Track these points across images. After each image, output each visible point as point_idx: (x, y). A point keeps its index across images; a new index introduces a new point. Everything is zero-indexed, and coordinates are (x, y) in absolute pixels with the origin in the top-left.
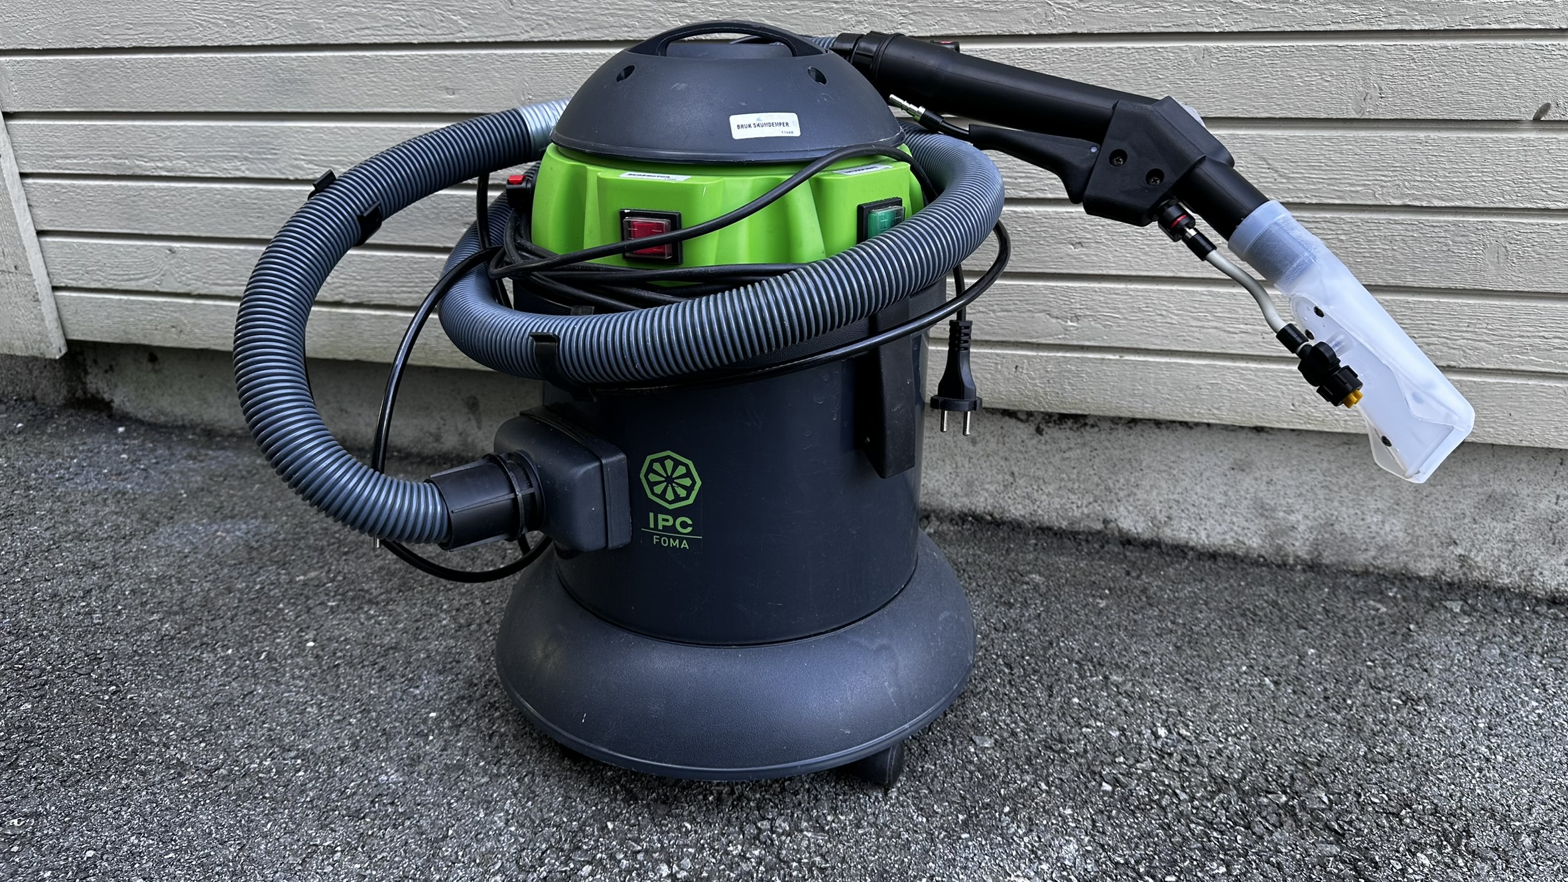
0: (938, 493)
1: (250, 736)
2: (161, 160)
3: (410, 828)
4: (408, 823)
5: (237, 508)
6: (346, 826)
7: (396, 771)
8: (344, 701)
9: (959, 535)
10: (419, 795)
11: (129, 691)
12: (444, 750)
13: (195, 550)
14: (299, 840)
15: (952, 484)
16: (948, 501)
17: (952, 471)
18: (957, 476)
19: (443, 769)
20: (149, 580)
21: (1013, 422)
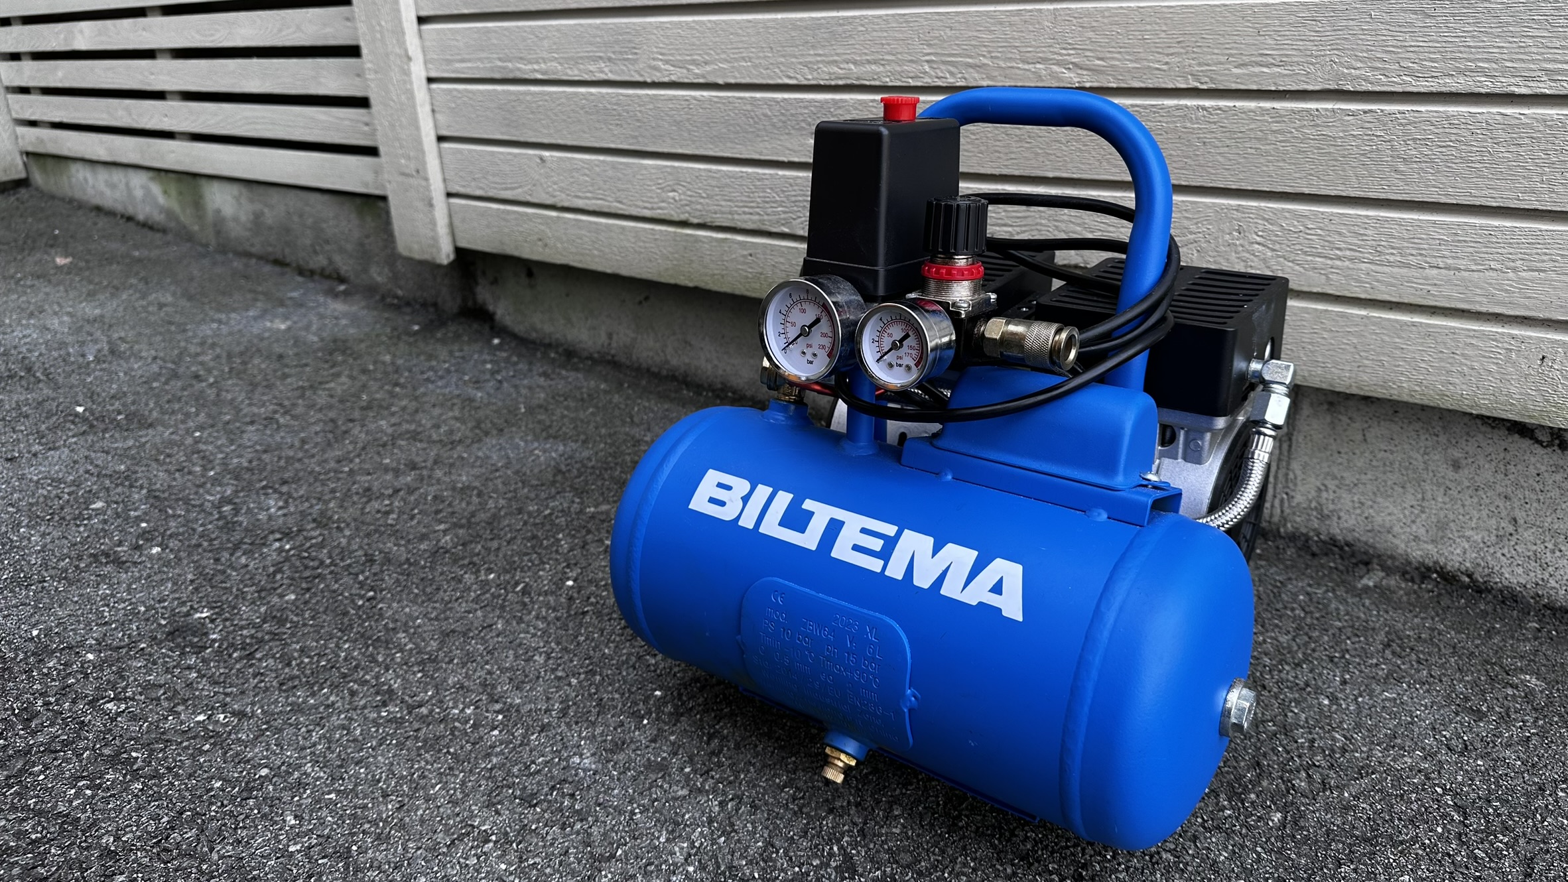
0: (1389, 532)
1: (467, 676)
2: (537, 62)
3: (578, 833)
4: (578, 826)
5: (564, 429)
6: (512, 812)
7: (593, 755)
8: (575, 655)
9: (1413, 596)
10: (605, 792)
11: (382, 600)
12: (654, 741)
13: (507, 466)
14: (458, 815)
15: (1413, 522)
16: (1403, 546)
17: (1414, 503)
18: (1423, 512)
19: (644, 766)
20: (454, 489)
21: (1526, 443)
